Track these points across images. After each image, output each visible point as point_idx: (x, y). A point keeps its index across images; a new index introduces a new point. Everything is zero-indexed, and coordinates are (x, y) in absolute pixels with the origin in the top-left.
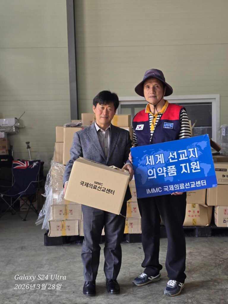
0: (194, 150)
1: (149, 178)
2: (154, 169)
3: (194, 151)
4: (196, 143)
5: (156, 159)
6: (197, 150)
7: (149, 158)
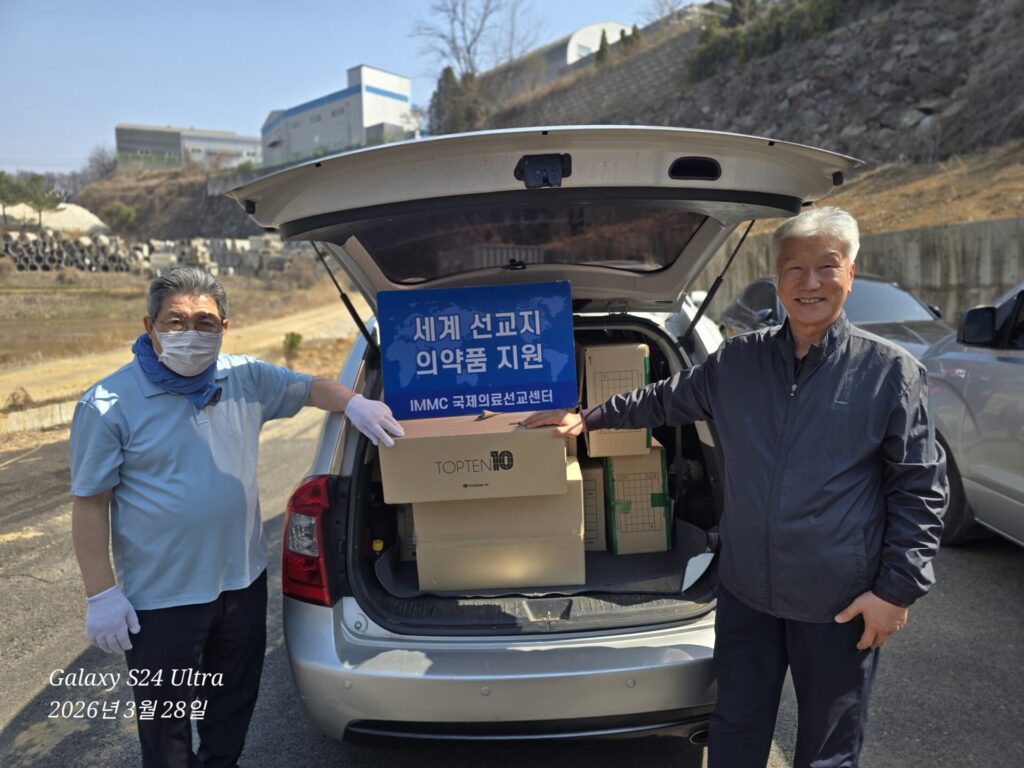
0: (534, 315)
1: (419, 373)
2: (434, 353)
3: (532, 318)
4: (539, 299)
5: (440, 327)
6: (540, 316)
7: (423, 324)
